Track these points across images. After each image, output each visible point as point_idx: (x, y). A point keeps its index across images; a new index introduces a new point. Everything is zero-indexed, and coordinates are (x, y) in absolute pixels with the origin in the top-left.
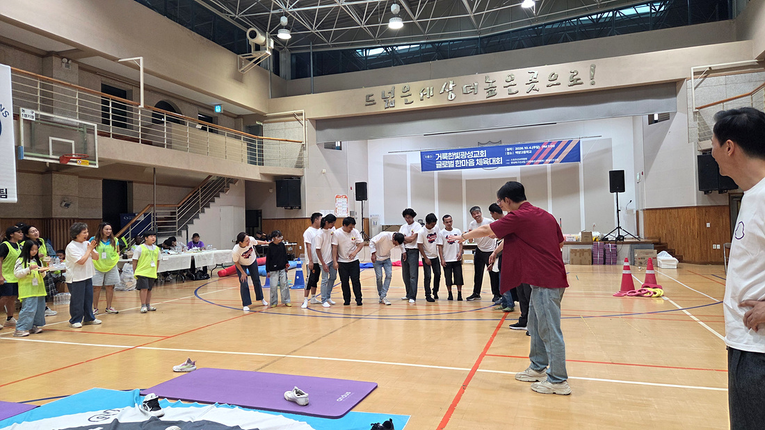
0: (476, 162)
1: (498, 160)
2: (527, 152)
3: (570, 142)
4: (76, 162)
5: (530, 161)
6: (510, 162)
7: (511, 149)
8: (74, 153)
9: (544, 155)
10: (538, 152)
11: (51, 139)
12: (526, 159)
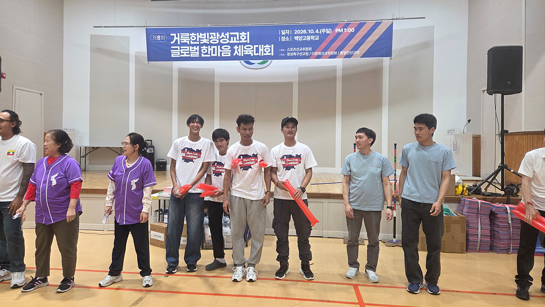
0: (233, 51)
1: (267, 49)
2: (313, 37)
3: (377, 24)
5: (316, 53)
6: (286, 52)
7: (288, 32)
9: (337, 44)
10: (328, 39)
12: (310, 49)
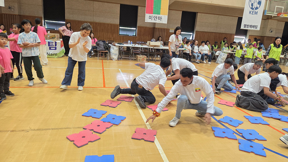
4: (283, 15)
8: (282, 12)
11: (276, 6)
